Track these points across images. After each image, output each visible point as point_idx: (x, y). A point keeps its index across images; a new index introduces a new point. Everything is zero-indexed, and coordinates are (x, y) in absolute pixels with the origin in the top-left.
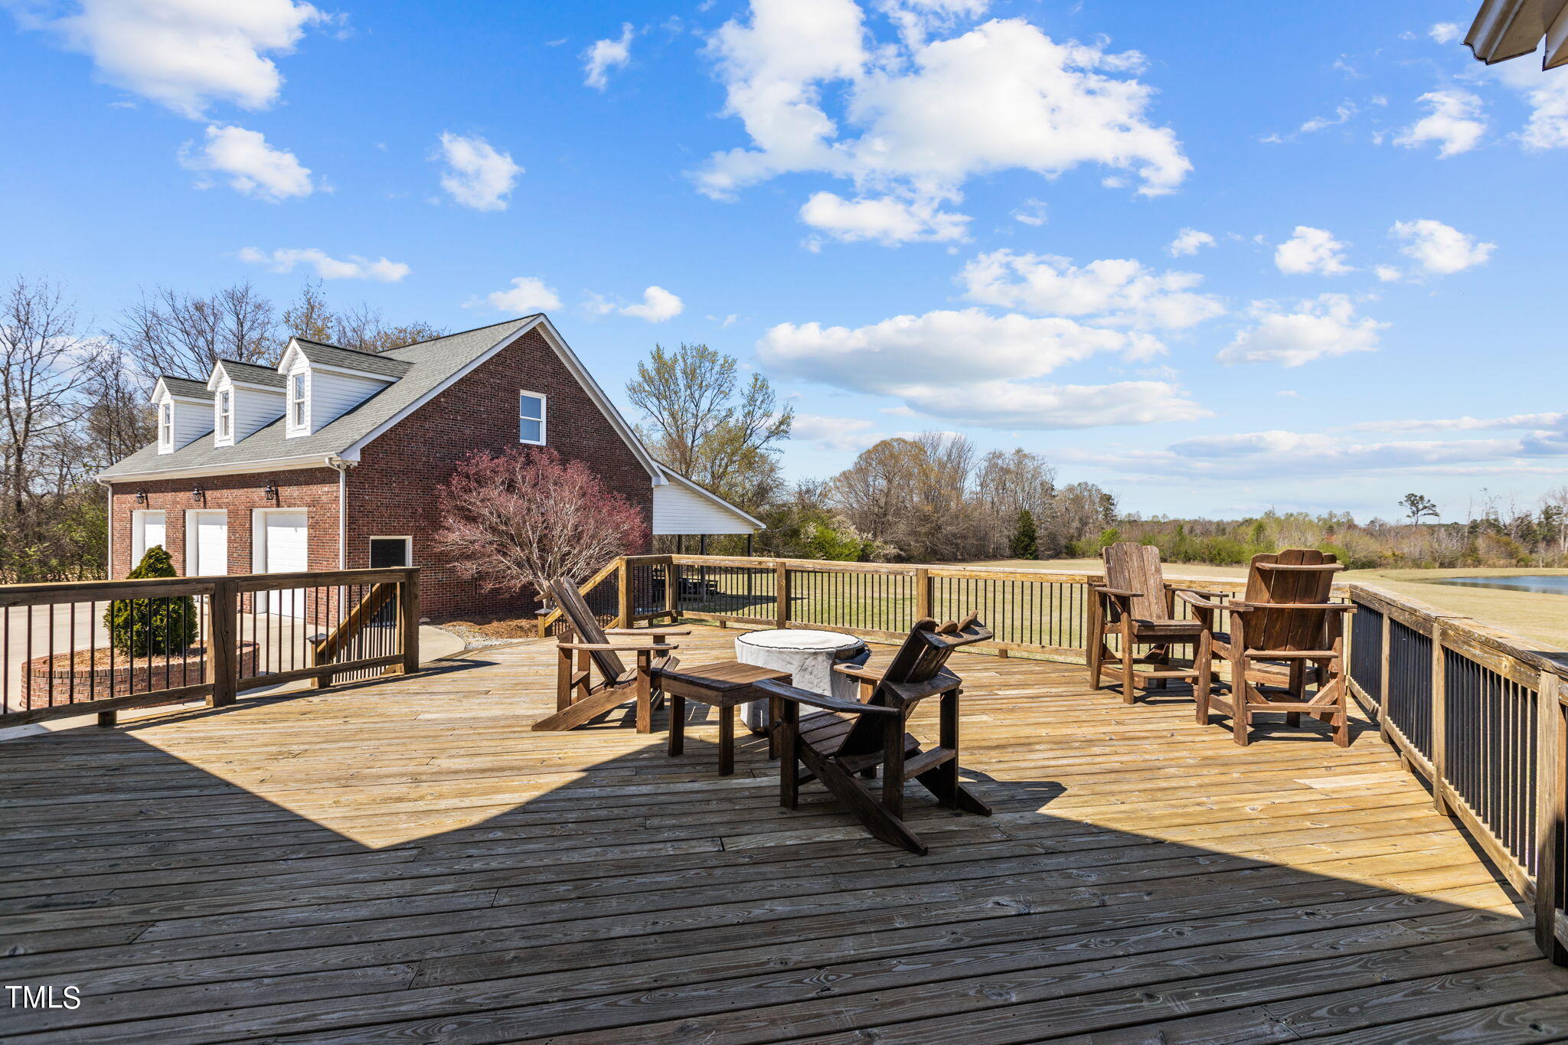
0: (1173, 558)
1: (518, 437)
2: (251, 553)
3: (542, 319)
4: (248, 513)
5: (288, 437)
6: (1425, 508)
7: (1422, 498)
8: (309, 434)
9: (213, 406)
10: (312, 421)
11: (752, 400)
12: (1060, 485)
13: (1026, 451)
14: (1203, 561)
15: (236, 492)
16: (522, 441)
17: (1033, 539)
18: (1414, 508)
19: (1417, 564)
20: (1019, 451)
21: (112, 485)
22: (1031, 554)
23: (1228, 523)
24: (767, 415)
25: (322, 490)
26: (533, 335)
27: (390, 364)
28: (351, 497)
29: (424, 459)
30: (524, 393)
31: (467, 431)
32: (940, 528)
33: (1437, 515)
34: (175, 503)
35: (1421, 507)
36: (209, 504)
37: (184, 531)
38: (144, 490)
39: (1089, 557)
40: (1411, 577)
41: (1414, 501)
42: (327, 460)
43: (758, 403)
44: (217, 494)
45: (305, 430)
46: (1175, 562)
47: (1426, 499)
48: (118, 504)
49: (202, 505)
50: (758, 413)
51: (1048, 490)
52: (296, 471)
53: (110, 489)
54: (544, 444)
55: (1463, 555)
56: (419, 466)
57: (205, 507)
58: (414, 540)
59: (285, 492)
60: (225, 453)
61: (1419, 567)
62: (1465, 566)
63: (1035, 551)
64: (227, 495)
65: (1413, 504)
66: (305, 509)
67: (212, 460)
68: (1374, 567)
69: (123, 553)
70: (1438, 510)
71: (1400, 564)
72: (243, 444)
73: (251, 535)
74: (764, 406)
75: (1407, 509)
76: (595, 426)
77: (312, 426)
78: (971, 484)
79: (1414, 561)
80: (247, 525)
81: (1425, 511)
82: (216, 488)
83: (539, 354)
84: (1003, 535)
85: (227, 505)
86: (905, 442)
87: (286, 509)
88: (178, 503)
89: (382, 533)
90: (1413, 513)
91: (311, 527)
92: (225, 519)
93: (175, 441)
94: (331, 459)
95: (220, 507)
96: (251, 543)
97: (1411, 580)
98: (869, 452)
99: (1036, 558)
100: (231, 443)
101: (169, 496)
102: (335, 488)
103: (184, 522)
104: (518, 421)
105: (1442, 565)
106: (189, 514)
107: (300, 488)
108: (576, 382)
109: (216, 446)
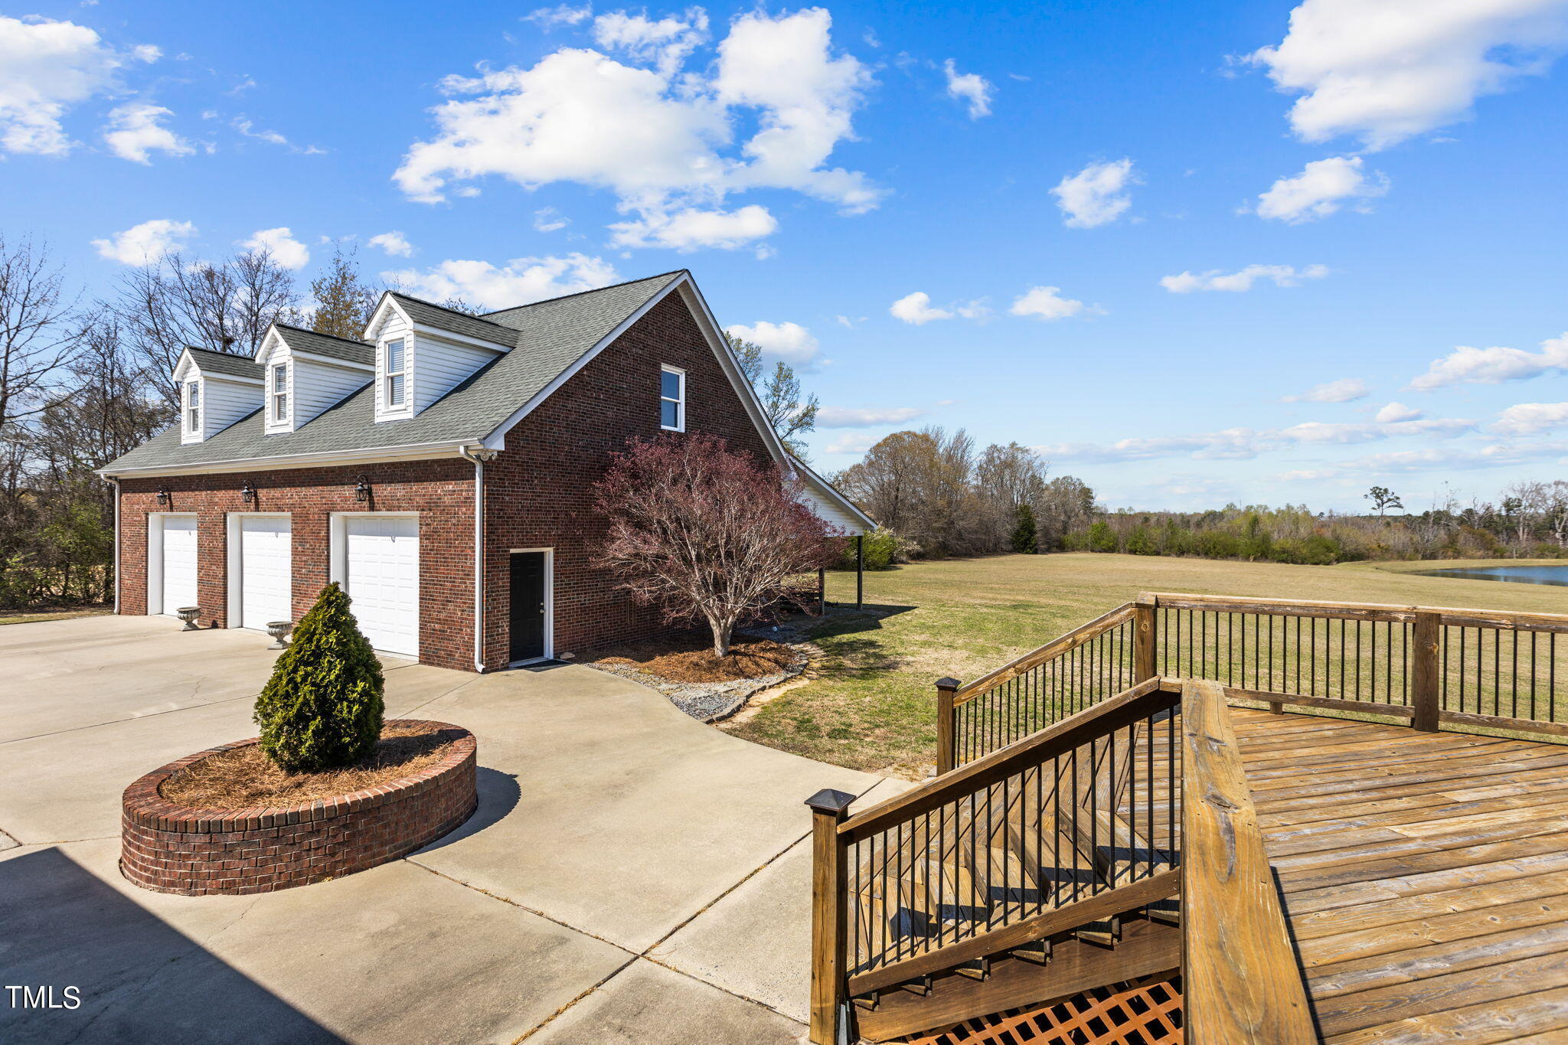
0: (1167, 552)
1: (659, 422)
2: (328, 569)
3: (685, 277)
4: (324, 517)
5: (377, 420)
6: (1389, 500)
7: (1386, 491)
8: (411, 416)
9: (263, 387)
10: (416, 399)
11: (776, 390)
12: (1048, 480)
13: (1020, 445)
14: (1198, 554)
15: (304, 491)
16: (663, 427)
17: (1032, 533)
18: (1379, 501)
19: (1402, 556)
20: (1013, 445)
21: (120, 482)
22: (1031, 548)
23: (1191, 516)
24: (792, 406)
25: (445, 490)
26: (674, 297)
27: (497, 330)
28: (490, 498)
29: (567, 448)
30: (666, 368)
31: (610, 414)
32: (953, 523)
33: (1401, 507)
34: (212, 504)
35: (1385, 499)
36: (263, 506)
37: (225, 539)
38: (167, 488)
39: (1079, 550)
40: (1404, 569)
41: (1379, 493)
42: (462, 449)
43: (782, 394)
44: (276, 493)
45: (406, 411)
46: (1169, 555)
47: (1390, 491)
48: (125, 505)
49: (252, 507)
50: (783, 404)
51: (1036, 483)
52: (401, 463)
53: (117, 487)
54: (683, 431)
55: (1444, 547)
56: (562, 458)
57: (257, 509)
58: (556, 553)
59: (382, 491)
60: (281, 442)
61: (1403, 558)
62: (1445, 557)
63: (1035, 545)
64: (291, 494)
65: (1378, 496)
66: (417, 513)
67: (264, 452)
68: (1362, 559)
69: (136, 566)
70: (1401, 502)
71: (1387, 556)
72: (307, 430)
73: (328, 546)
74: (788, 397)
75: (1373, 502)
76: (731, 410)
77: (415, 405)
78: (972, 479)
79: (1399, 552)
80: (323, 533)
81: (1389, 504)
82: (275, 485)
83: (680, 320)
84: (1006, 530)
85: (291, 508)
86: (915, 435)
87: (384, 513)
88: (216, 504)
89: (523, 545)
90: (1379, 505)
91: (423, 537)
92: (289, 525)
93: (206, 428)
94: (467, 448)
95: (280, 509)
96: (328, 556)
97: (1405, 572)
98: (879, 445)
99: (1036, 552)
100: (290, 429)
101: (203, 495)
102: (464, 487)
103: (225, 528)
104: (660, 401)
105: (1424, 558)
106: (232, 517)
107: (407, 486)
108: (714, 357)
109: (266, 433)
